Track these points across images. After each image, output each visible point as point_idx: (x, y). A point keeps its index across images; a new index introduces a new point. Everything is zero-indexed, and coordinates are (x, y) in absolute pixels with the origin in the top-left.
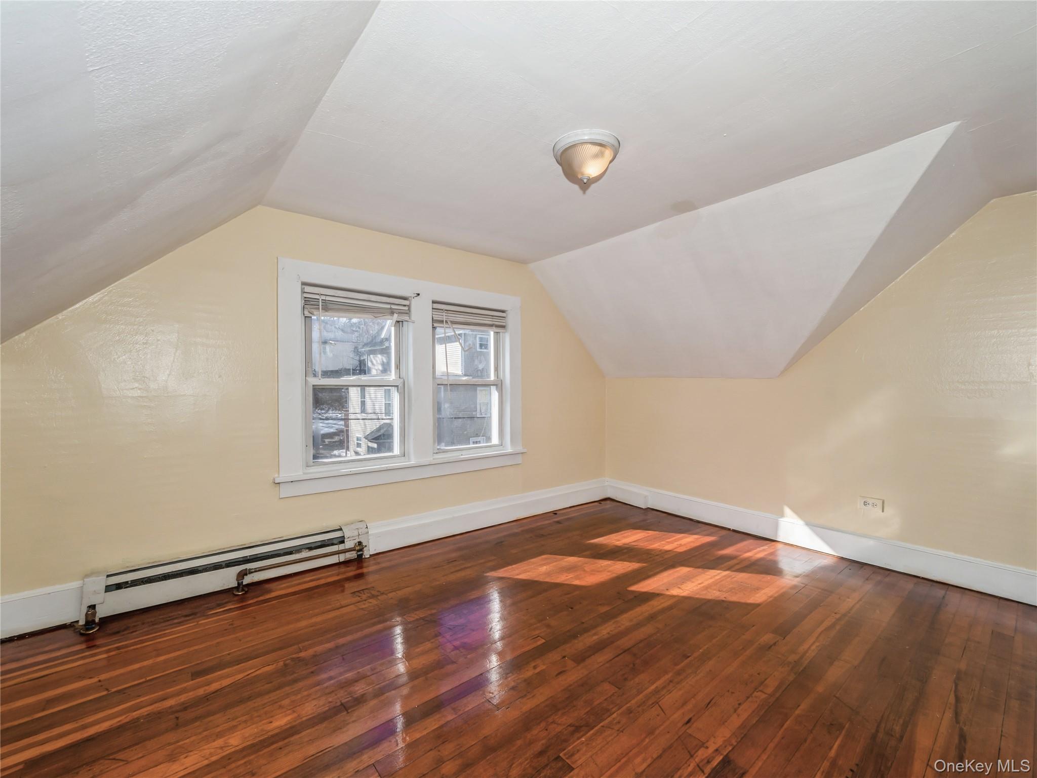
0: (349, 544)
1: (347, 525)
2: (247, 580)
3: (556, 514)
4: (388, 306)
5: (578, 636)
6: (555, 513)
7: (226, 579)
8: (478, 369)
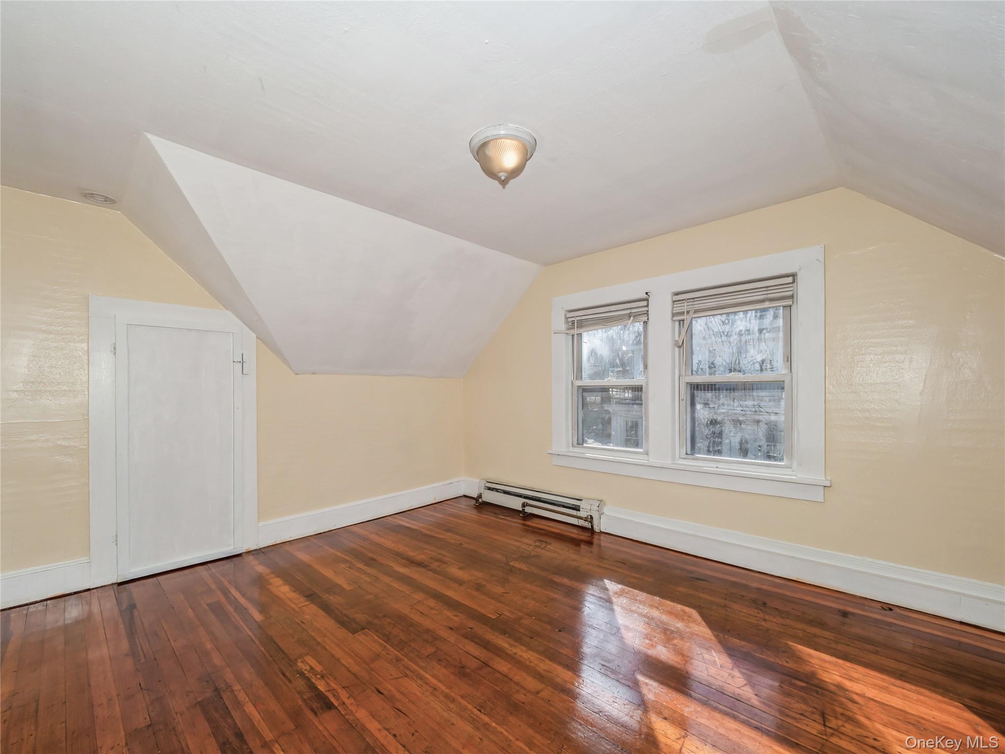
0: (582, 514)
1: (587, 499)
2: (528, 510)
3: (891, 609)
4: (628, 312)
5: (505, 635)
6: (889, 608)
7: (516, 503)
8: (755, 361)
